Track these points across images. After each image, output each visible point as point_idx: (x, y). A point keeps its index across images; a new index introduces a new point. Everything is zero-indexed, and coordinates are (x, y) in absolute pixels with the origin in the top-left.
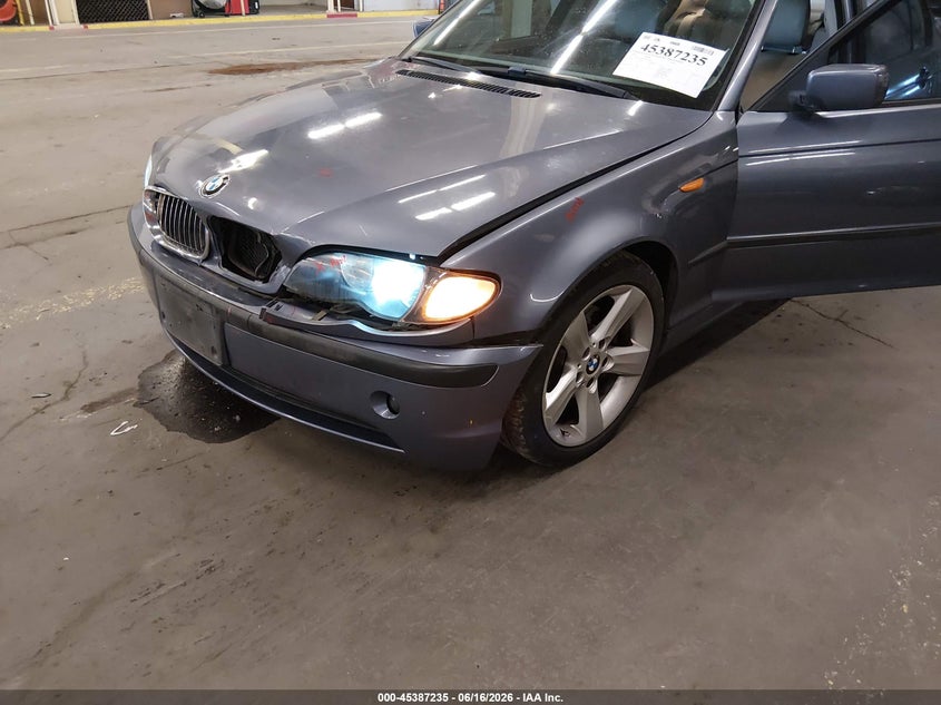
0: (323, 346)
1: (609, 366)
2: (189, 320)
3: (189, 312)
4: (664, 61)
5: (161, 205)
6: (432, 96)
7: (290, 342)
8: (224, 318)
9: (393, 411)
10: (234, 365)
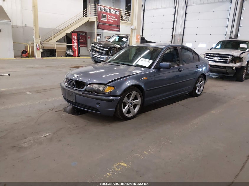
0: (90, 96)
1: (134, 104)
2: (70, 95)
3: (71, 94)
4: (144, 62)
5: (67, 80)
6: (115, 68)
7: (85, 96)
8: (76, 94)
9: (99, 106)
10: (77, 102)
